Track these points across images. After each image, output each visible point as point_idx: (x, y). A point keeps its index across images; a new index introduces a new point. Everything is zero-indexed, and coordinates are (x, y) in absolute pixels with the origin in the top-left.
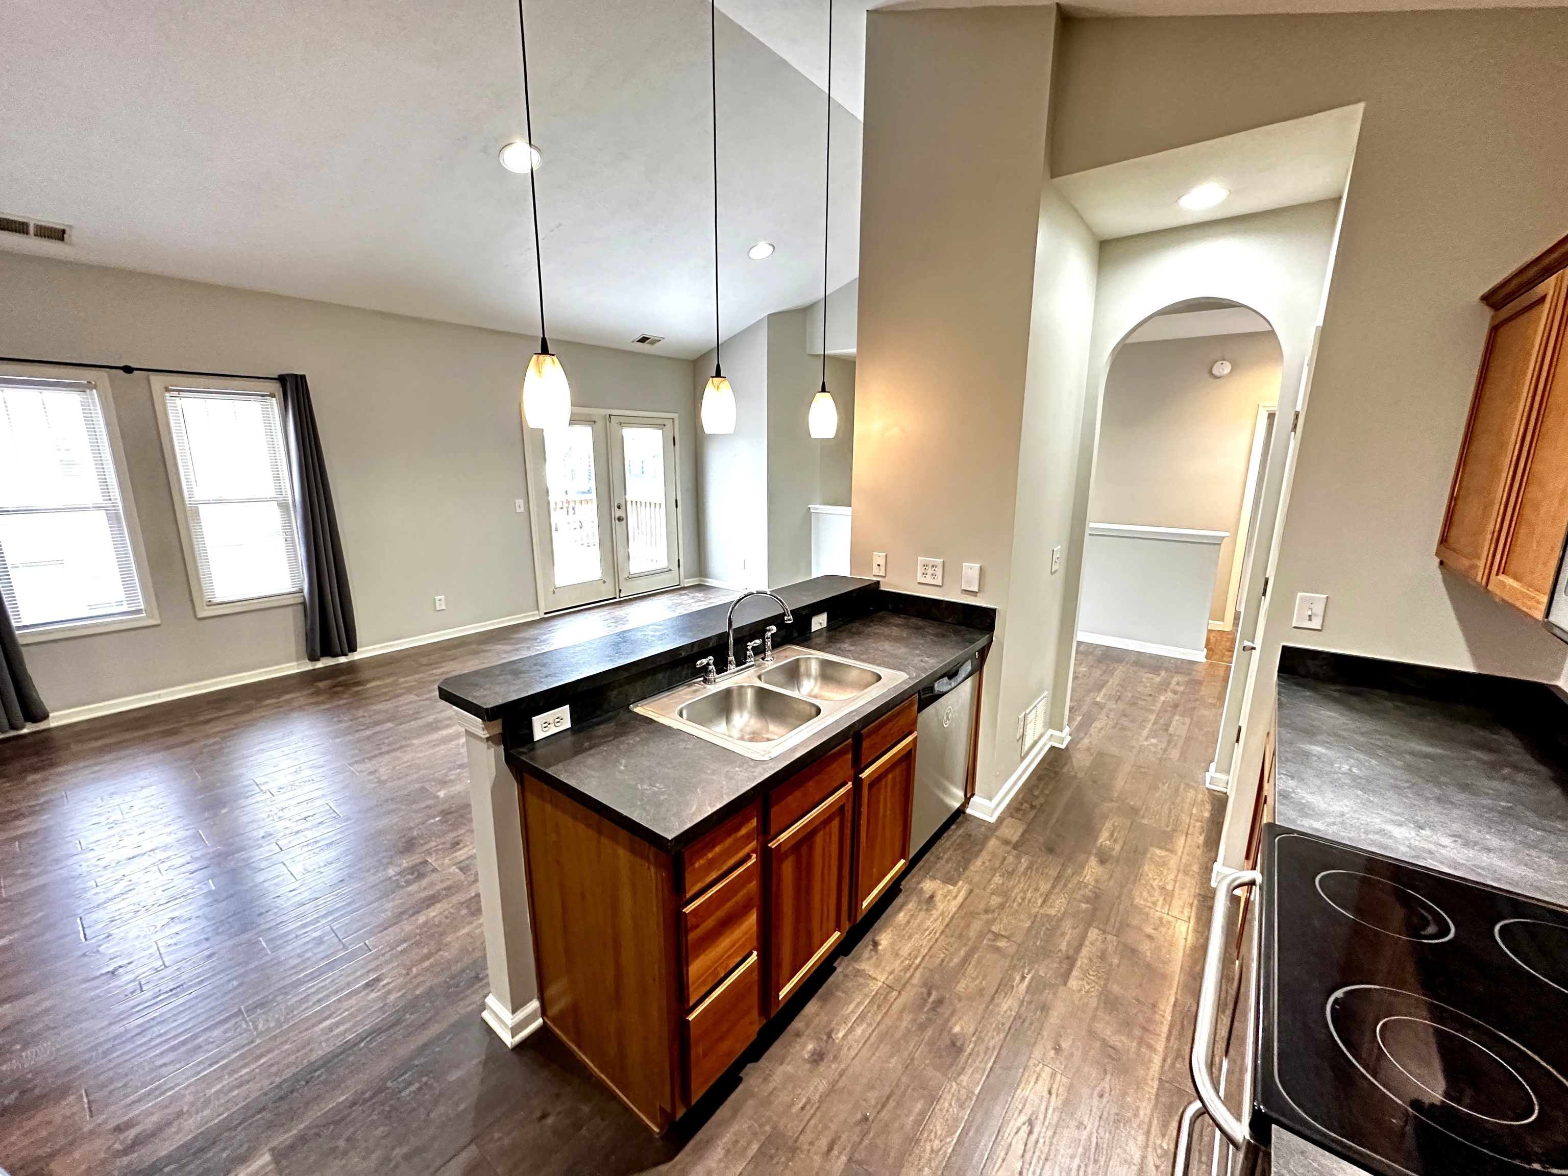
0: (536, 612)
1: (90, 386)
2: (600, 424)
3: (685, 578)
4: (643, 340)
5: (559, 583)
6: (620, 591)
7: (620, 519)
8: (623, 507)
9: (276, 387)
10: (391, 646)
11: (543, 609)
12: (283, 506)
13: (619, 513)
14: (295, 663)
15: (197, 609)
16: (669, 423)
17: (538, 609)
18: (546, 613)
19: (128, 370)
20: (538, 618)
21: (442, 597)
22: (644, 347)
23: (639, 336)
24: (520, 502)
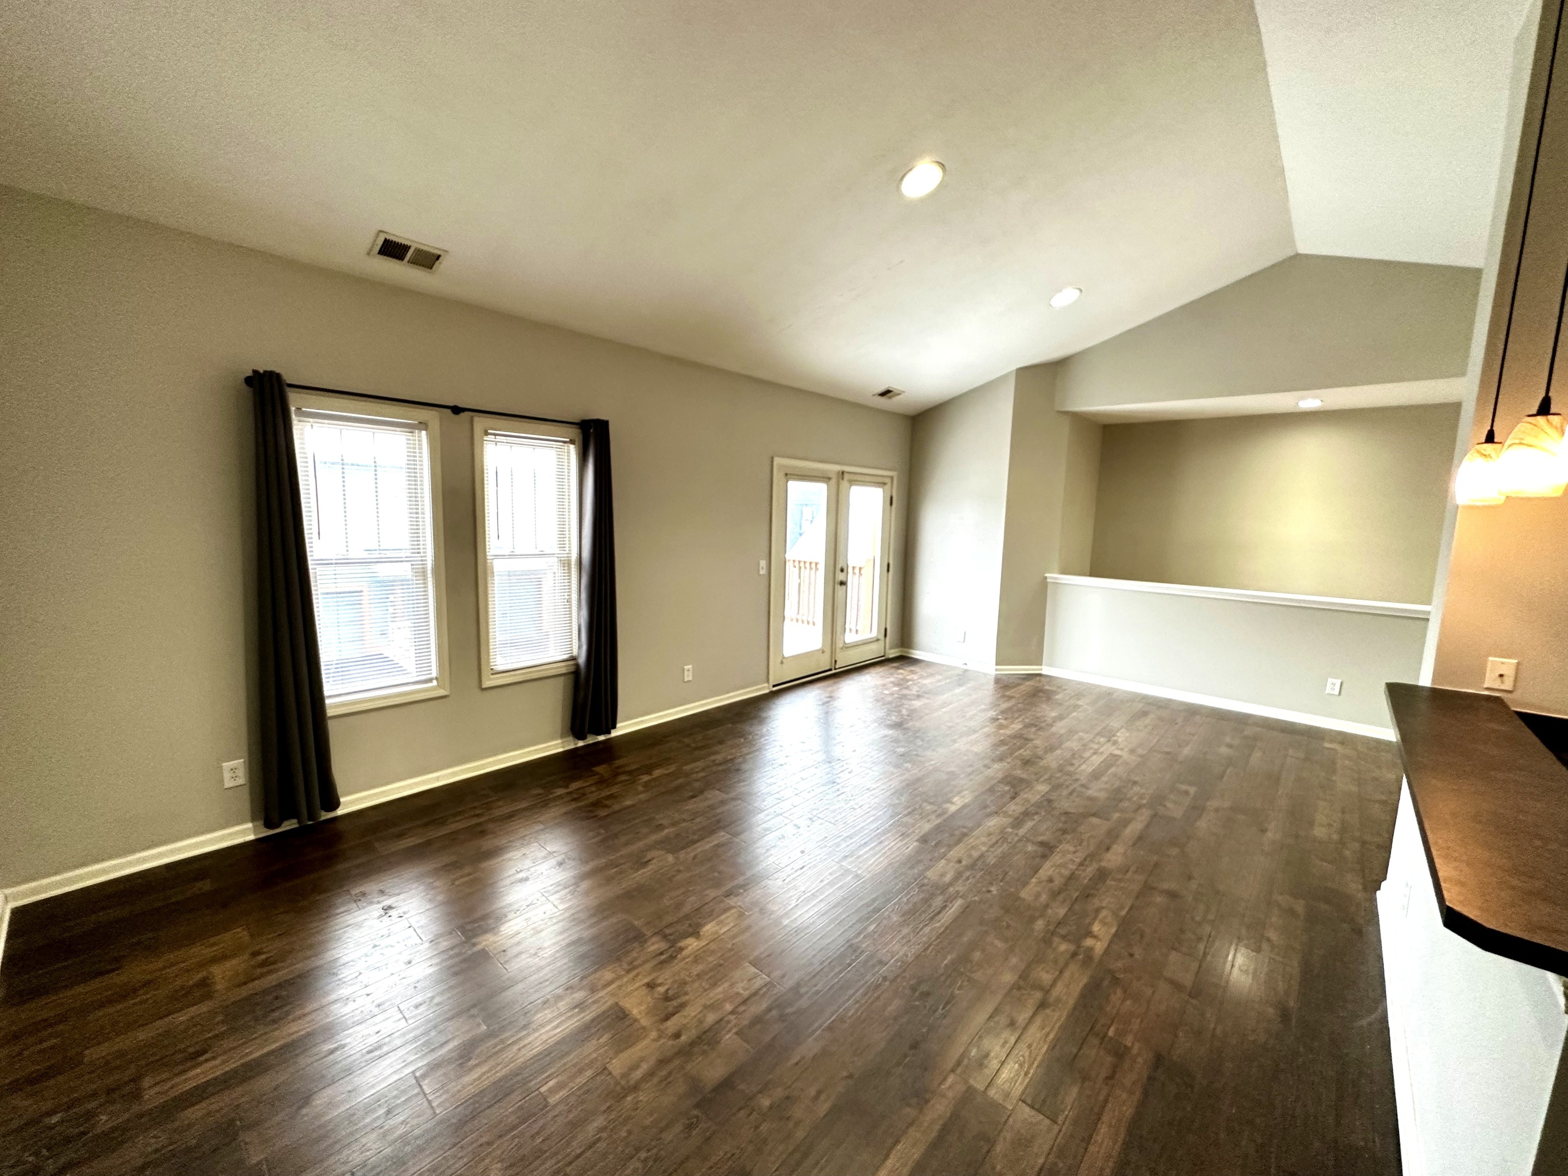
0: (766, 685)
1: (423, 425)
2: (833, 481)
3: (891, 648)
4: (886, 393)
5: (787, 653)
6: (836, 661)
7: (843, 583)
8: (845, 571)
9: (575, 432)
10: (642, 722)
11: (772, 682)
12: (566, 564)
13: (841, 577)
14: (560, 741)
15: (483, 679)
16: (888, 481)
17: (768, 681)
18: (774, 686)
19: (456, 410)
20: (767, 691)
21: (690, 667)
22: (883, 402)
23: (882, 389)
24: (763, 563)
